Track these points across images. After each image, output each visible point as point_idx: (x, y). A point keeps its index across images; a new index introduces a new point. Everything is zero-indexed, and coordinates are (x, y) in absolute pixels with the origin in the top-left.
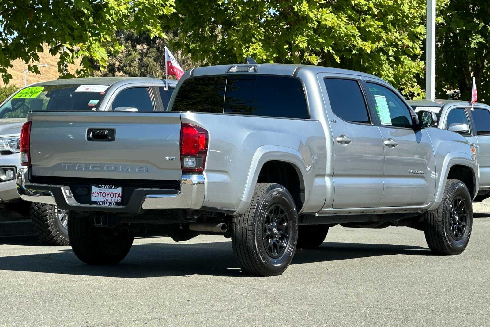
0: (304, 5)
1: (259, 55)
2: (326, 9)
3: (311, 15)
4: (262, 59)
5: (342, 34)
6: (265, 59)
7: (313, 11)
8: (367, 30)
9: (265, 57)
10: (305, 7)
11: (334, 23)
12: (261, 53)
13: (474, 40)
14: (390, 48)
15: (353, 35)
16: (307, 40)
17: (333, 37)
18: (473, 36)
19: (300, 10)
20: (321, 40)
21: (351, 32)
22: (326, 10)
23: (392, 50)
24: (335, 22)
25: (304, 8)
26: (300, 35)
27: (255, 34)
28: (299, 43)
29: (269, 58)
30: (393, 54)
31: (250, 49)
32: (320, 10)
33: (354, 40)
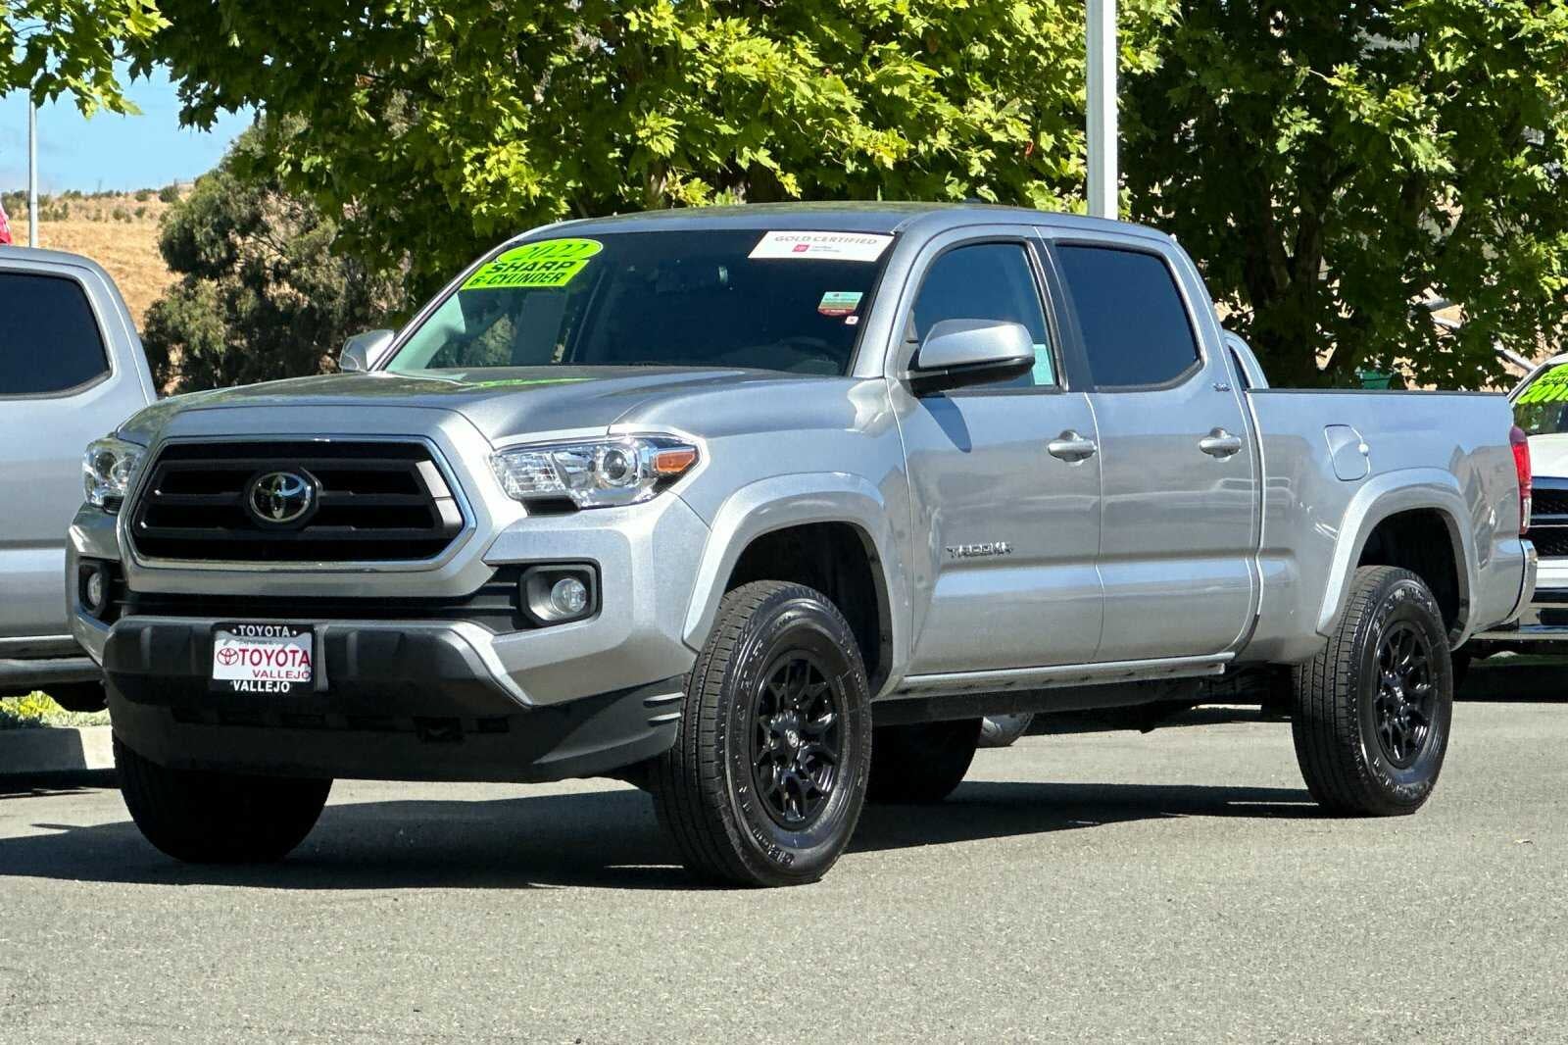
0: (659, 8)
1: (517, 184)
2: (735, 21)
3: (688, 43)
4: (527, 196)
5: (801, 105)
6: (535, 197)
7: (692, 29)
8: (886, 92)
9: (535, 191)
10: (664, 17)
11: (765, 71)
12: (523, 179)
13: (1287, 126)
14: (972, 152)
15: (838, 108)
16: (674, 126)
17: (770, 118)
18: (1282, 116)
19: (649, 26)
20: (725, 129)
21: (831, 101)
22: (739, 25)
23: (981, 158)
24: (769, 66)
25: (661, 18)
26: (653, 112)
27: (502, 113)
28: (648, 138)
29: (549, 194)
30: (984, 170)
31: (490, 163)
32: (718, 24)
33: (840, 125)
